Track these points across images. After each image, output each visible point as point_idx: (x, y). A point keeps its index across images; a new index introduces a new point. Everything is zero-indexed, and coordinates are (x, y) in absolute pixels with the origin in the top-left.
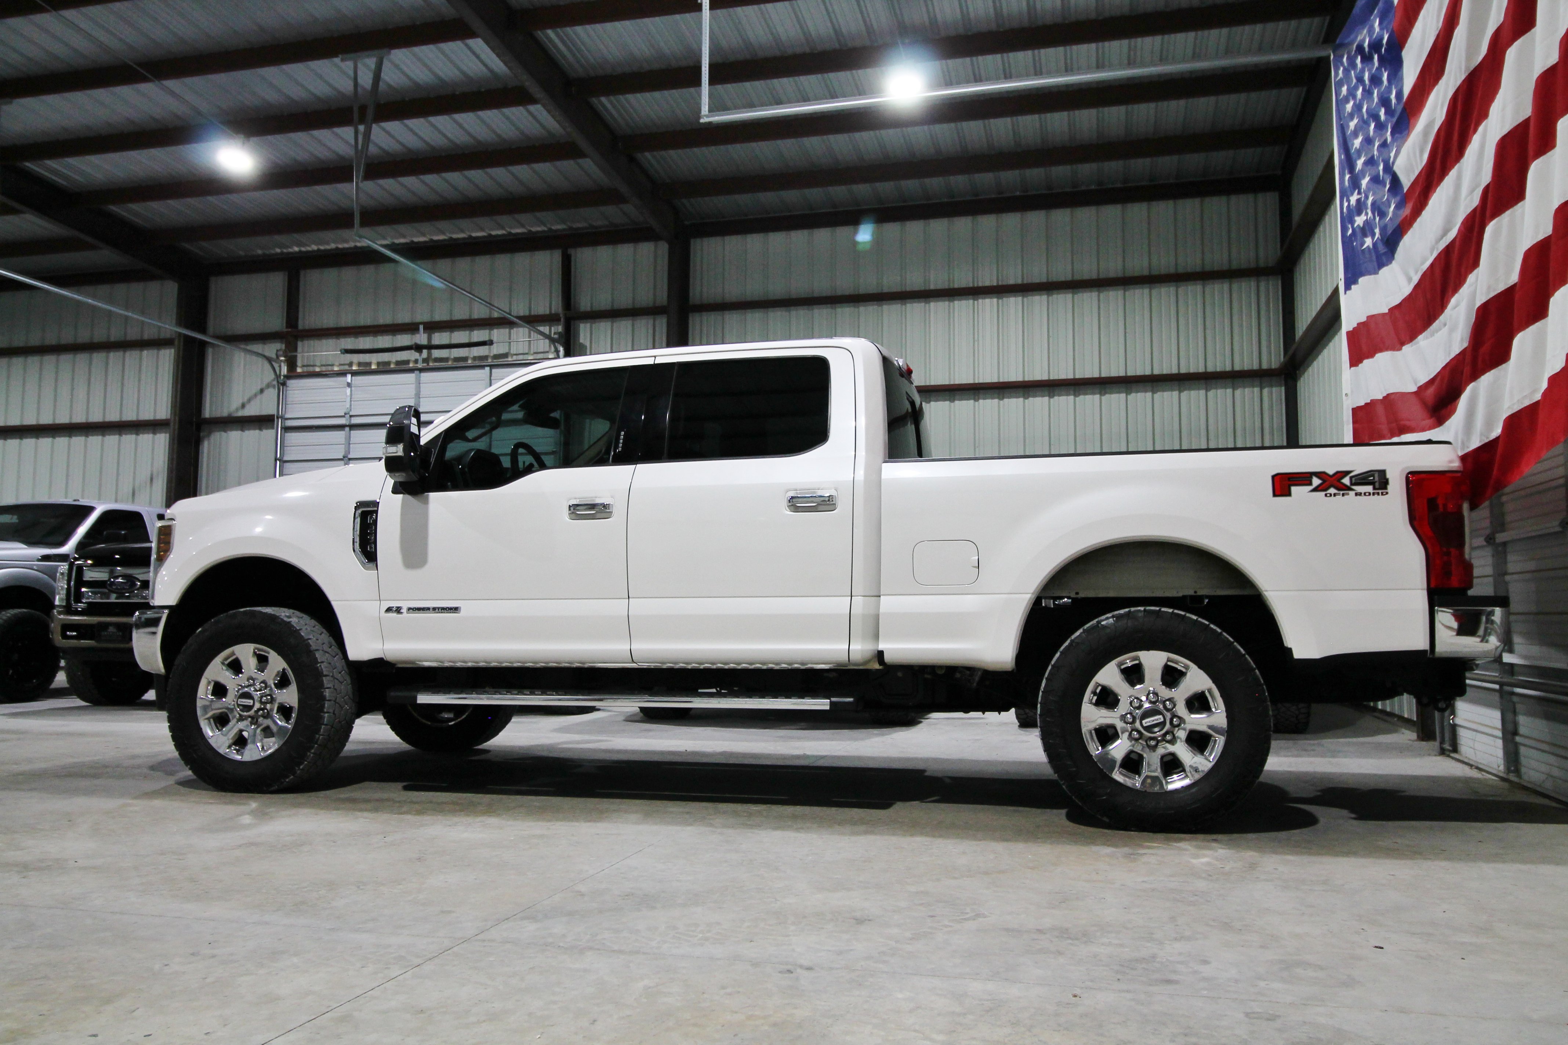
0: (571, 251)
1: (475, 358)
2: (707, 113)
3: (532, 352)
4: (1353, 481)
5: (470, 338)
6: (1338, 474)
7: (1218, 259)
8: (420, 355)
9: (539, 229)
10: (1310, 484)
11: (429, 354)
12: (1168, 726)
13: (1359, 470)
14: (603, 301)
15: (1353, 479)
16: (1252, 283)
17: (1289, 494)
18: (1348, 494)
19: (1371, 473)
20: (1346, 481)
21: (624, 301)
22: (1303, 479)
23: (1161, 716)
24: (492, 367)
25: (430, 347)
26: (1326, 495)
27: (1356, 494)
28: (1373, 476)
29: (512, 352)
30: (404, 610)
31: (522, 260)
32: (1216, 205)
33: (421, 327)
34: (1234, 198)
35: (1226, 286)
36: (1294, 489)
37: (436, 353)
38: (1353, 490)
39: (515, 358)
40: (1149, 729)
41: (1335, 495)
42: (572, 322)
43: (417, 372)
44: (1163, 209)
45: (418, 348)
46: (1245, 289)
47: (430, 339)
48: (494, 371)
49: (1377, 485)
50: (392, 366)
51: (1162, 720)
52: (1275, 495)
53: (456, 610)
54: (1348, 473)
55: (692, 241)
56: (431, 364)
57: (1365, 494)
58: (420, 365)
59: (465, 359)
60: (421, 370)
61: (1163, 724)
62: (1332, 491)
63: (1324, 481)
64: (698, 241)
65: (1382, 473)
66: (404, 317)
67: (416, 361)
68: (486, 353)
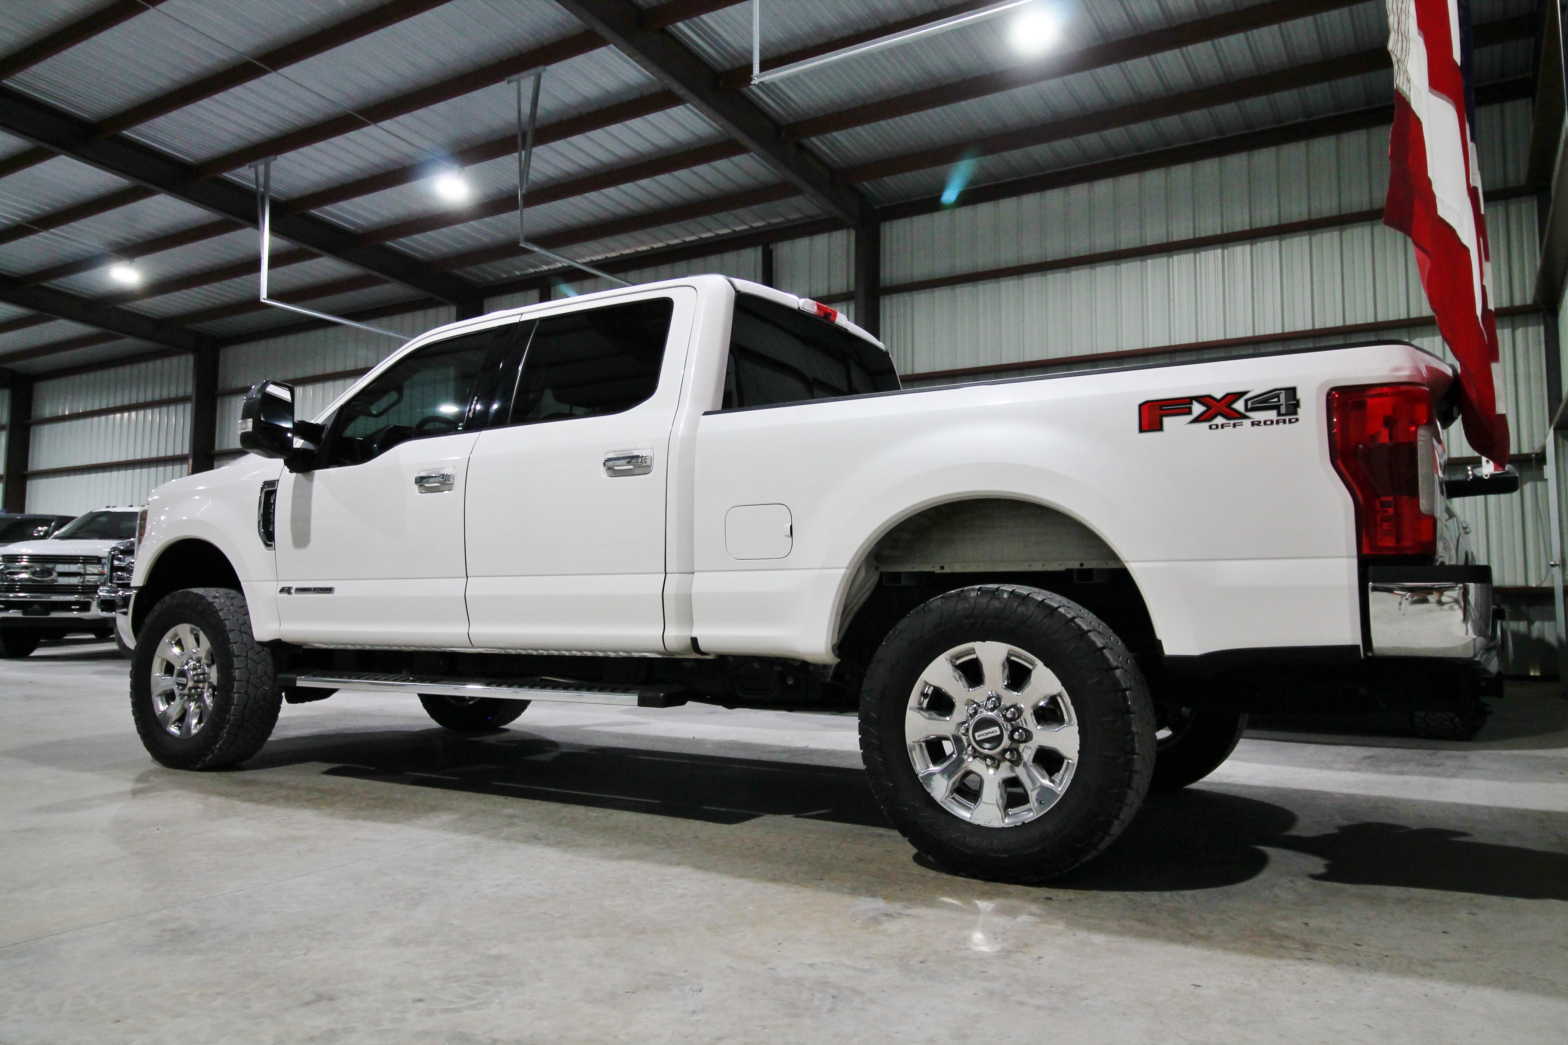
0: (772, 246)
4: (1249, 406)
6: (1229, 397)
10: (1189, 412)
12: (1006, 742)
13: (1256, 390)
15: (1249, 403)
17: (1159, 428)
18: (1241, 424)
19: (1274, 393)
20: (1239, 406)
21: (820, 289)
22: (1180, 406)
23: (997, 728)
26: (1210, 427)
27: (1253, 424)
28: (1278, 396)
30: (293, 591)
31: (730, 259)
36: (1167, 421)
38: (1247, 417)
40: (980, 743)
41: (1222, 426)
49: (1283, 410)
51: (998, 733)
52: (1141, 430)
53: (329, 590)
54: (1241, 395)
55: (882, 225)
57: (1265, 423)
61: (998, 739)
62: (1219, 420)
63: (1209, 408)
64: (889, 223)
65: (1291, 392)
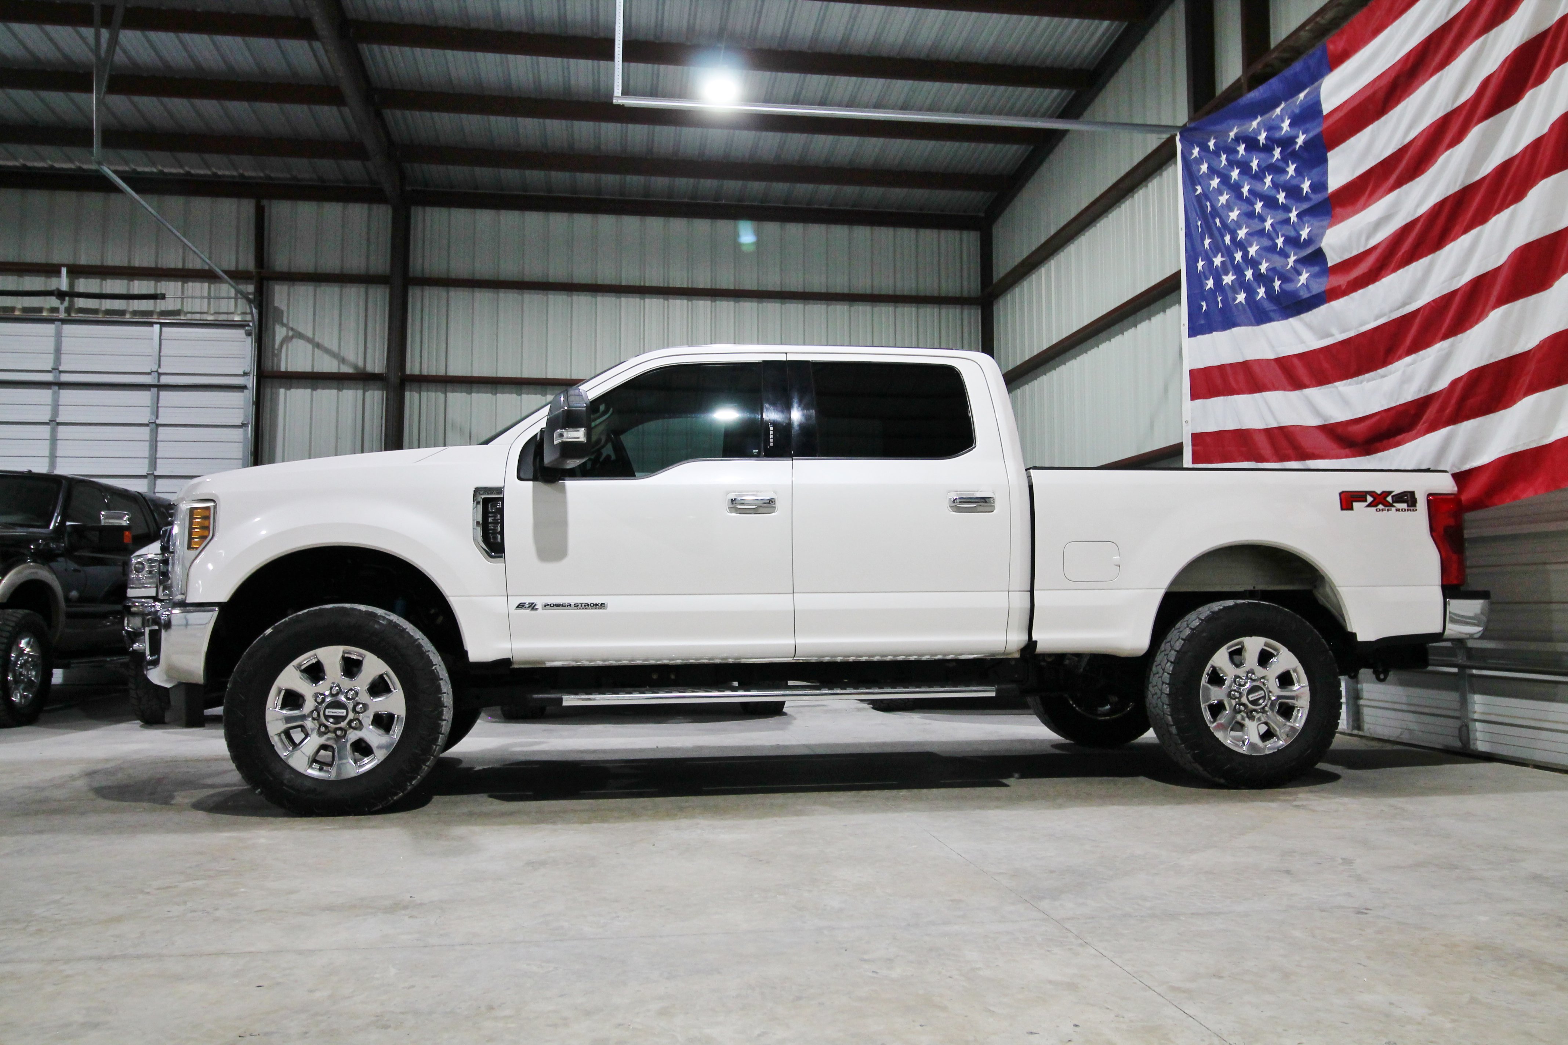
0: (265, 202)
1: (135, 313)
2: (620, 95)
3: (212, 312)
4: (1394, 500)
5: (128, 289)
6: (1384, 494)
7: (928, 285)
8: (62, 303)
9: (201, 172)
10: (1365, 501)
11: (71, 304)
13: (1397, 491)
14: (304, 262)
15: (1394, 498)
16: (958, 310)
17: (1352, 508)
18: (1391, 510)
19: (1405, 493)
21: (331, 263)
22: (1360, 496)
23: (1261, 692)
24: (162, 325)
25: (72, 294)
26: (1377, 510)
27: (1396, 510)
28: (1407, 496)
29: (185, 310)
30: (539, 606)
31: (201, 205)
32: (929, 236)
33: (64, 271)
34: (943, 233)
35: (936, 310)
36: (1355, 504)
37: (81, 303)
38: (1394, 506)
39: (189, 316)
40: (1254, 702)
41: (1383, 510)
42: (265, 283)
43: (60, 323)
44: (885, 234)
45: (60, 295)
46: (951, 313)
47: (71, 285)
48: (164, 329)
49: (1410, 502)
50: (17, 313)
51: (1263, 694)
52: (1342, 509)
53: (603, 606)
54: (1390, 493)
55: (413, 209)
56: (73, 315)
57: (1402, 510)
58: (62, 315)
59: (122, 313)
60: (64, 321)
61: (1264, 698)
62: (1380, 507)
63: (1375, 499)
64: (420, 209)
65: (1412, 493)
66: (35, 254)
67: (55, 310)
68: (151, 308)
